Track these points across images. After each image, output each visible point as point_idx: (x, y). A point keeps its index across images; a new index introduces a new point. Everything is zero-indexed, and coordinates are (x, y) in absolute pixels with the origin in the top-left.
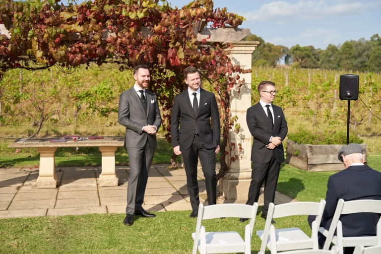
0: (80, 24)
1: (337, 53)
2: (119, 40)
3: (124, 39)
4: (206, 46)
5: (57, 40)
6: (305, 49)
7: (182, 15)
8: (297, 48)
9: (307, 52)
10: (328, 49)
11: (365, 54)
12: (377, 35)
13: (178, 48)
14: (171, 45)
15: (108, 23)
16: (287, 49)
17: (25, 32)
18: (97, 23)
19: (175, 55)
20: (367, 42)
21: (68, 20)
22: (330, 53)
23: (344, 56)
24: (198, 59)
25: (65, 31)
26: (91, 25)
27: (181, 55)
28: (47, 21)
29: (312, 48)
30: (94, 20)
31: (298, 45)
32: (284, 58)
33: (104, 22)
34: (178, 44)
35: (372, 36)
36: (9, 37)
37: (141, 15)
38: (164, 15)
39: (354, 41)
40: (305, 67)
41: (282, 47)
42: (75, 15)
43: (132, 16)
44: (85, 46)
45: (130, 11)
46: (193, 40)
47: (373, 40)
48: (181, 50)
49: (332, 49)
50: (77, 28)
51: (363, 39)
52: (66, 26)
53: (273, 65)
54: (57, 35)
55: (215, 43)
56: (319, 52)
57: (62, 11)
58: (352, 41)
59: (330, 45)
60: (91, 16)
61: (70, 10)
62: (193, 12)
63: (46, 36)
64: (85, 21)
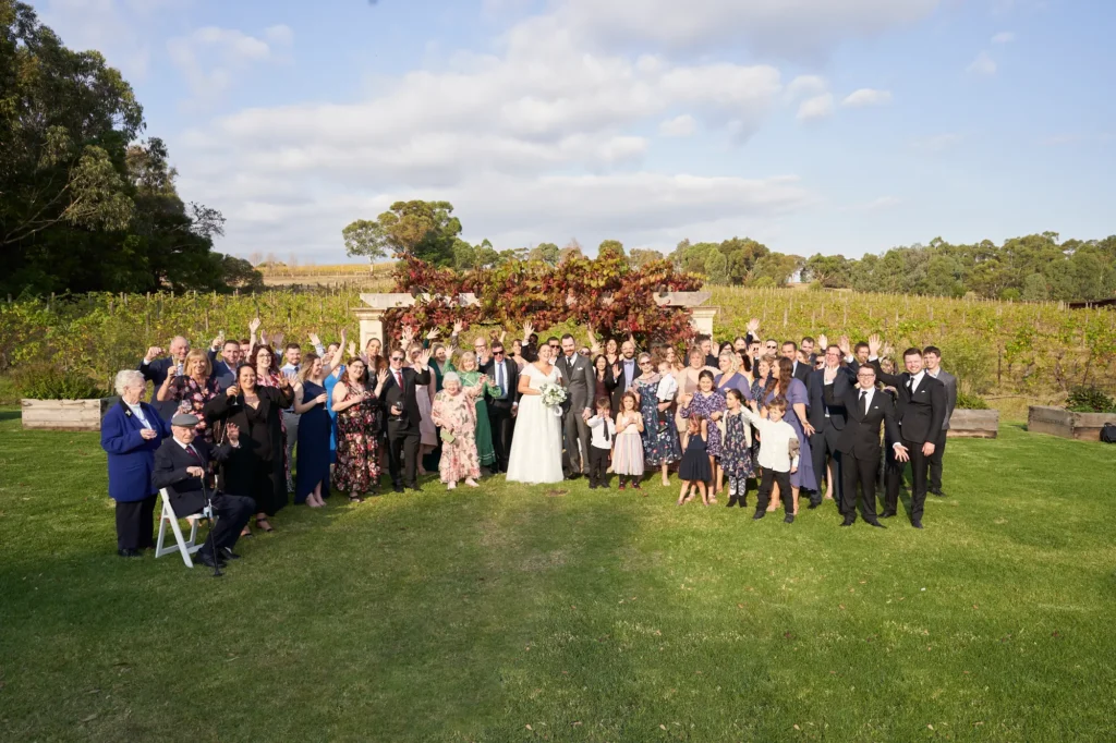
0: (545, 293)
1: (877, 265)
2: (581, 307)
3: (585, 306)
4: (667, 310)
5: (523, 309)
6: (831, 260)
7: (642, 282)
8: (819, 259)
9: (833, 264)
10: (864, 260)
11: (923, 265)
12: (939, 239)
13: (637, 314)
14: (631, 311)
15: (571, 290)
16: (804, 259)
17: (494, 302)
18: (560, 292)
19: (635, 320)
20: (924, 249)
21: (533, 289)
22: (867, 265)
23: (889, 270)
24: (658, 325)
25: (530, 299)
26: (554, 294)
27: (641, 321)
28: (514, 290)
29: (841, 257)
30: (557, 289)
31: (819, 254)
32: (799, 272)
33: (566, 291)
34: (637, 310)
35: (931, 240)
36: (478, 305)
37: (602, 283)
38: (625, 282)
39: (905, 248)
40: (830, 286)
41: (797, 257)
42: (540, 285)
43: (594, 284)
44: (549, 314)
45: (592, 278)
46: (654, 307)
47: (933, 246)
48: (641, 316)
49: (870, 260)
50: (542, 297)
51: (919, 244)
52: (531, 295)
53: (782, 284)
54: (523, 304)
55: (676, 308)
56: (853, 265)
57: (527, 279)
58: (901, 249)
59: (866, 255)
60: (554, 285)
61: (535, 279)
62: (652, 279)
63: (513, 305)
64: (549, 290)
